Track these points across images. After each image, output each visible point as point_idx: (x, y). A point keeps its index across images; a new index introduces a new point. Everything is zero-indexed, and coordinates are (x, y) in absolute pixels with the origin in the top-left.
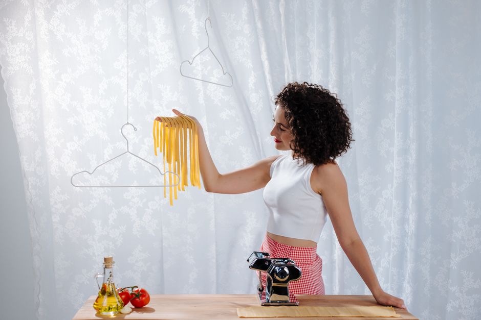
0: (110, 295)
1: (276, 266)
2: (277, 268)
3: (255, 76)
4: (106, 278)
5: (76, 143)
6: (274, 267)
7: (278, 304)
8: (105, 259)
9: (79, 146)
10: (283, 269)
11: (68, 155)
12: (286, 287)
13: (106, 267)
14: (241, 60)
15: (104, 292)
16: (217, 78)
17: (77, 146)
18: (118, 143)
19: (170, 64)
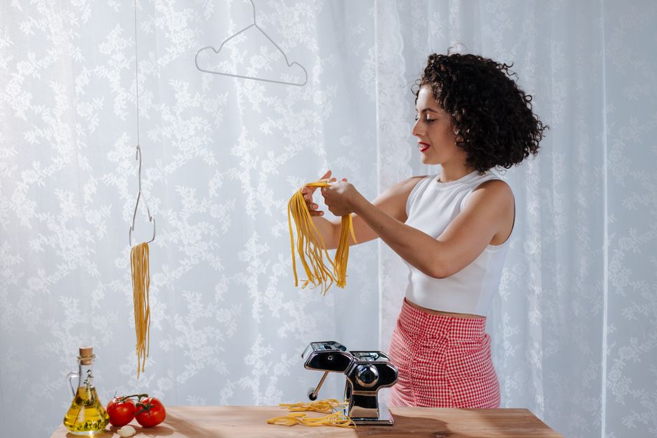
0: (89, 405)
1: (359, 365)
2: (360, 367)
3: (321, 64)
4: (83, 381)
5: (37, 172)
6: (355, 365)
7: (362, 423)
8: (81, 351)
9: (40, 177)
10: (368, 369)
11: (23, 191)
12: (374, 397)
13: (82, 363)
14: (301, 40)
15: (78, 400)
16: (256, 69)
17: (38, 176)
18: (105, 176)
19: (190, 47)
